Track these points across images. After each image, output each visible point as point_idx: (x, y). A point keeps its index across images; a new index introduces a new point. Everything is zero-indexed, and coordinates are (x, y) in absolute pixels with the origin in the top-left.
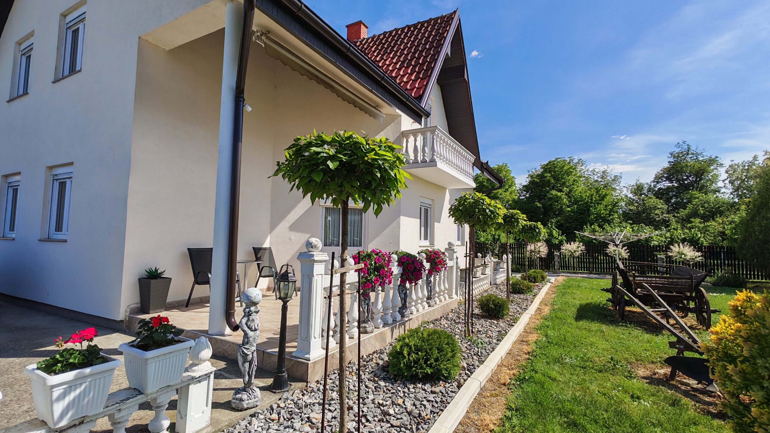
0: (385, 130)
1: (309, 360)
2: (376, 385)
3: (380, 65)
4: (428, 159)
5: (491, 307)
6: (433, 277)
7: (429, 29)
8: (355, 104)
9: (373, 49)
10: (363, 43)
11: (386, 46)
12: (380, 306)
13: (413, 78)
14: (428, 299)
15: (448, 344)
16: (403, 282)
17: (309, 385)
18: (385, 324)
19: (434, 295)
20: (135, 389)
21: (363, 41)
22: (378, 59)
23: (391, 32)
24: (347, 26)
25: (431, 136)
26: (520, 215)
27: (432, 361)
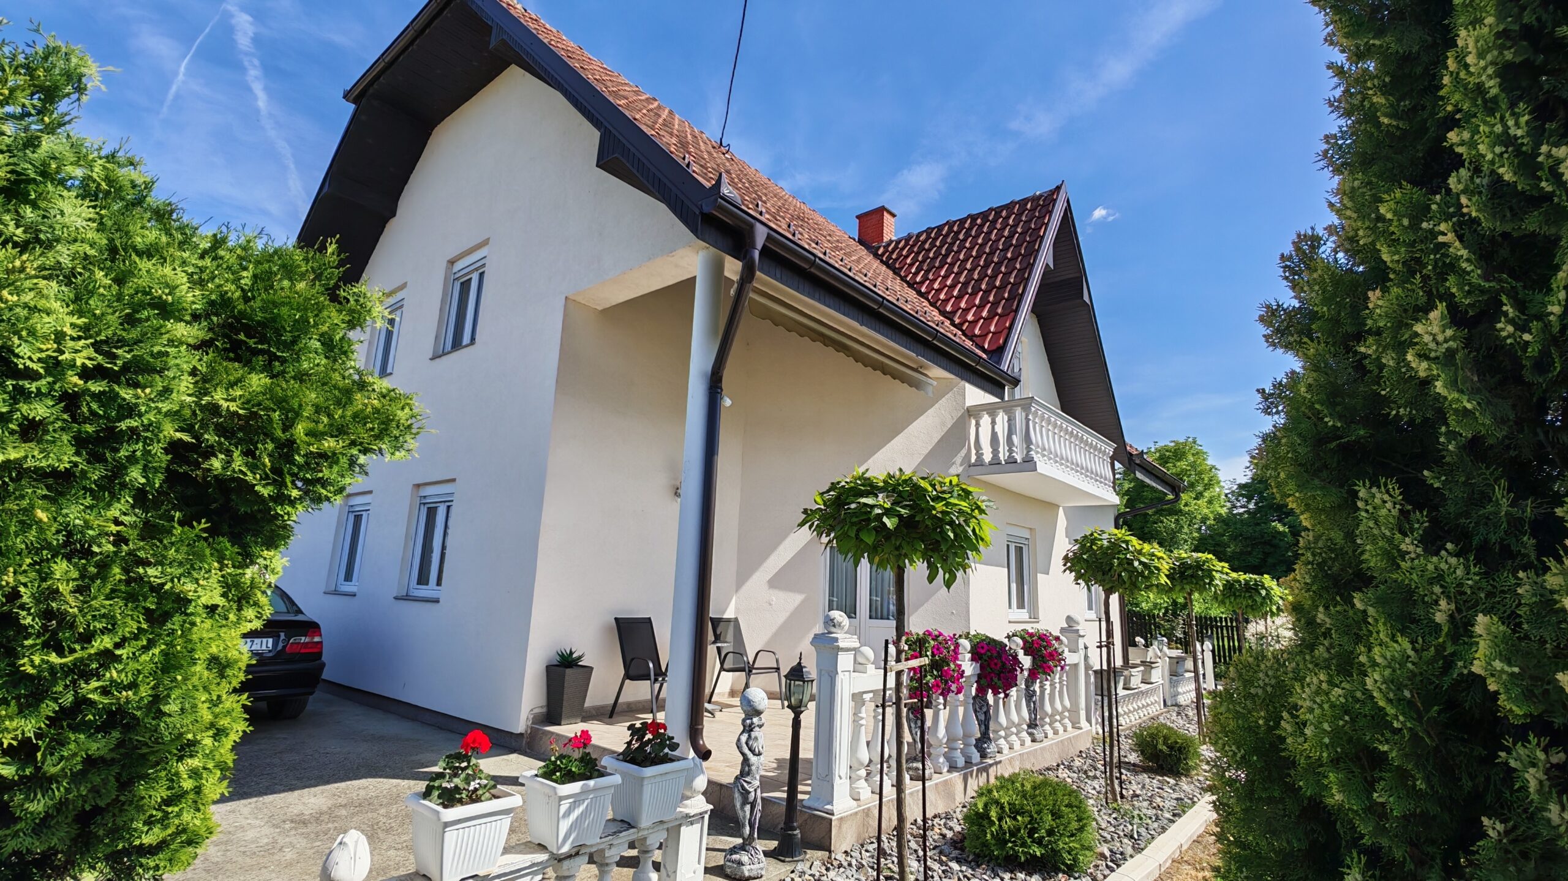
0: (937, 406)
1: (833, 814)
2: (944, 868)
3: (923, 290)
4: (1019, 458)
5: (1161, 750)
6: (1038, 685)
7: (1011, 222)
8: (885, 370)
9: (909, 261)
10: (890, 249)
11: (931, 255)
12: (942, 732)
13: (984, 314)
14: (1029, 726)
15: (1069, 806)
16: (981, 691)
17: (833, 856)
18: (953, 768)
19: (1042, 719)
20: (622, 821)
21: (889, 244)
22: (918, 279)
23: (940, 228)
24: (857, 217)
25: (1024, 414)
26: (1216, 562)
27: (1043, 832)
